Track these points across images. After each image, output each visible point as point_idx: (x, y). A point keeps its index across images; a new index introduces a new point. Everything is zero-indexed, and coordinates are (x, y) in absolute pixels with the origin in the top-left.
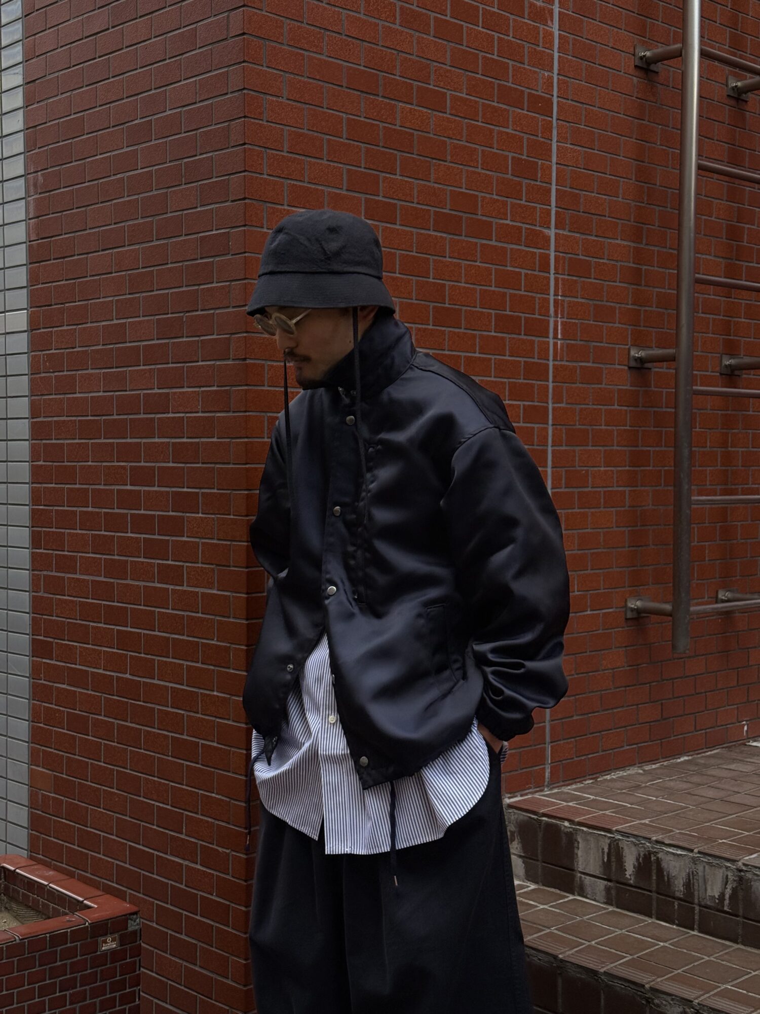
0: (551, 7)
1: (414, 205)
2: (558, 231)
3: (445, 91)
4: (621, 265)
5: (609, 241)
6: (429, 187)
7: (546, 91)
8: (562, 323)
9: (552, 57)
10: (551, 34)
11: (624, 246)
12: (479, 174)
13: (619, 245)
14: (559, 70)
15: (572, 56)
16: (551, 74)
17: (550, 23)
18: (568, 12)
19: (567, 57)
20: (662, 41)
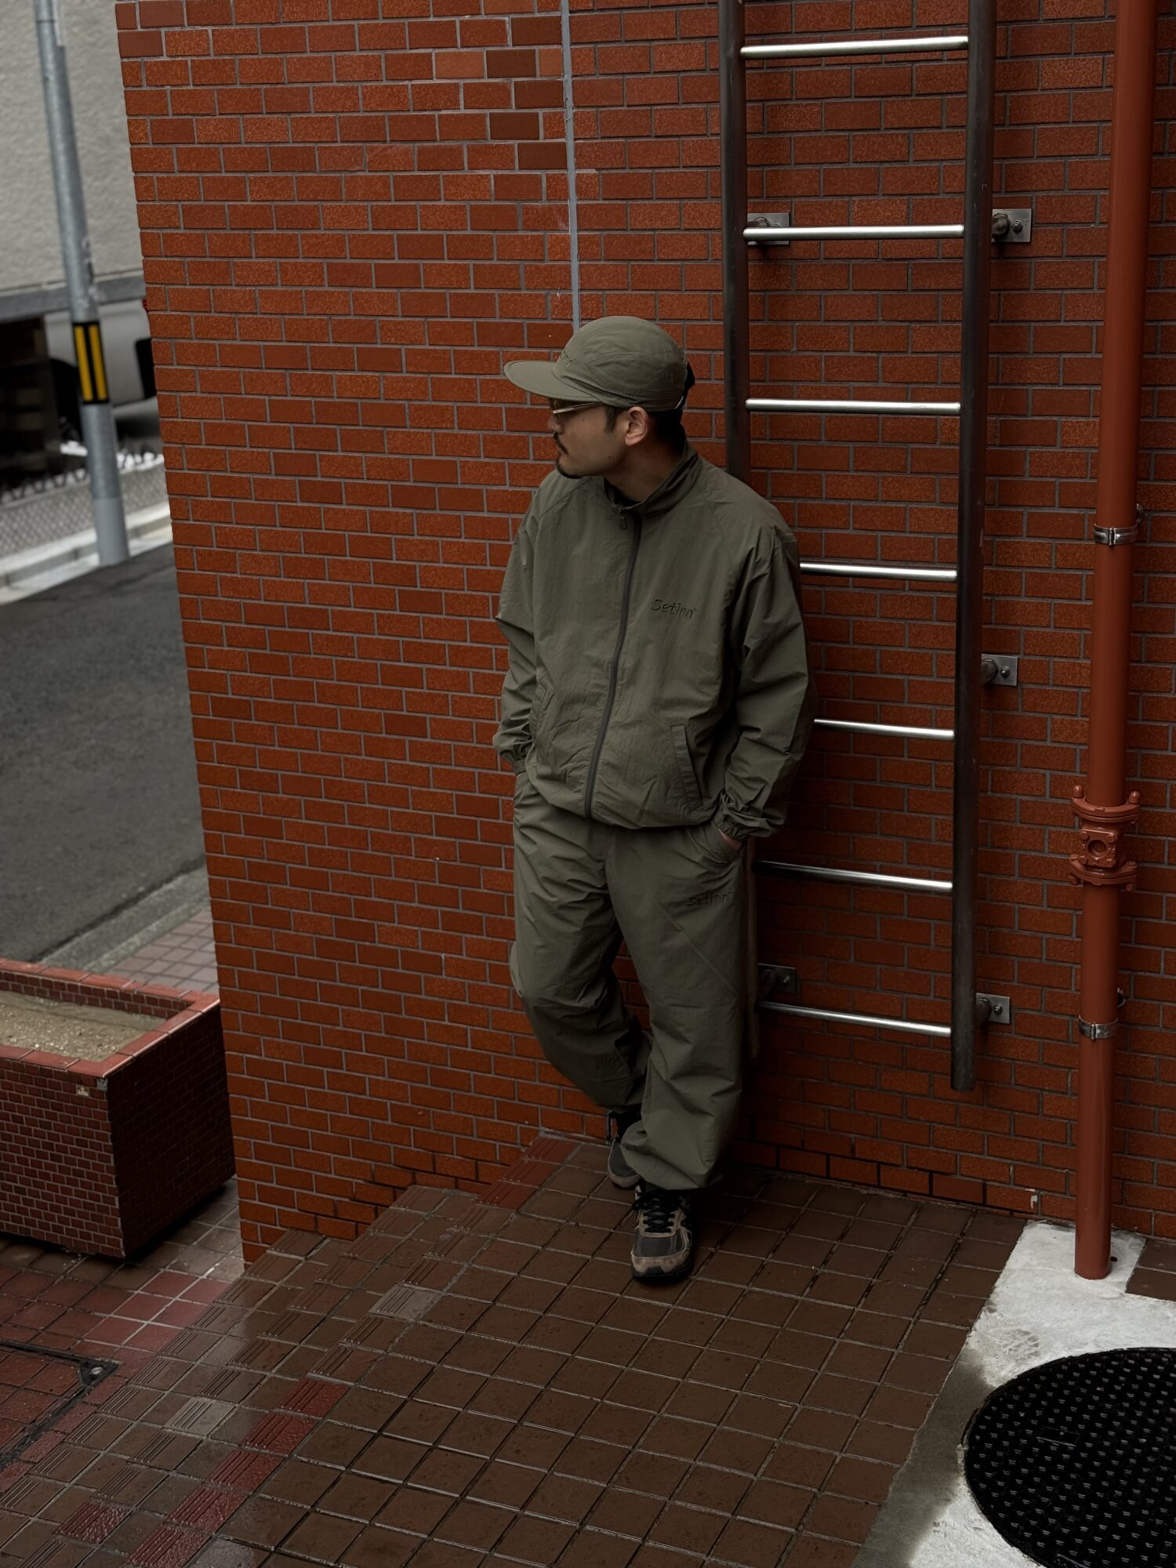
0: (563, 203)
1: (364, 482)
3: (399, 347)
6: (382, 459)
7: (559, 316)
9: (568, 270)
10: (566, 240)
12: (456, 436)
14: (581, 285)
15: (605, 260)
16: (567, 293)
17: (561, 225)
18: (595, 202)
19: (595, 263)
20: (799, 193)
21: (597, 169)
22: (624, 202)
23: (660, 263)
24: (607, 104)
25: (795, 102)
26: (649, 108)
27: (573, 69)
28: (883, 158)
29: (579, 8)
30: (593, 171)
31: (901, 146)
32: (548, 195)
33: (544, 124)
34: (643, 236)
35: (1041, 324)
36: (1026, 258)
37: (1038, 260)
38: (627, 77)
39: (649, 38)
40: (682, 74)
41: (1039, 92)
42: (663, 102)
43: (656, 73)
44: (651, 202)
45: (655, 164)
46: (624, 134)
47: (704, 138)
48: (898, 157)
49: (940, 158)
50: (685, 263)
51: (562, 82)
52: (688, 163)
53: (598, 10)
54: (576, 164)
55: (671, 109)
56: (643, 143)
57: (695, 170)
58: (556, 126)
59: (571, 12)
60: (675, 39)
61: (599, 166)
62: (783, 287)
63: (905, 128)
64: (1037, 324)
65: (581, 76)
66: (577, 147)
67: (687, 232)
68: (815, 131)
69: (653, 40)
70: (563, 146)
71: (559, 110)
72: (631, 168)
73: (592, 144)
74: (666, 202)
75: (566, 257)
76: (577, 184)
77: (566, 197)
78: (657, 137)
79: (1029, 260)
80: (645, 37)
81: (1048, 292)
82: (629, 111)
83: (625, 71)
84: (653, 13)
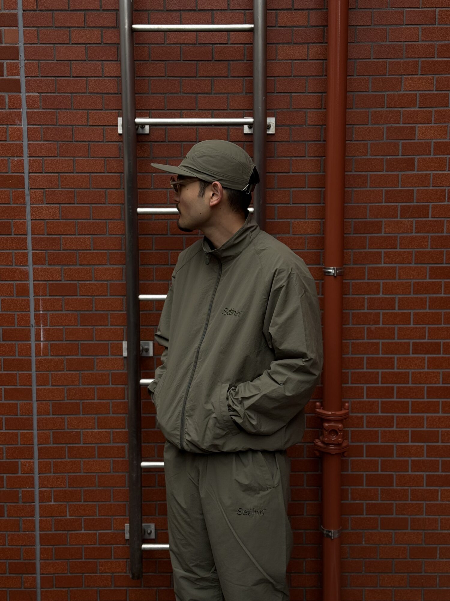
0: (19, 110)
2: (35, 267)
4: (110, 284)
5: (96, 267)
7: (16, 171)
8: (44, 330)
9: (21, 146)
10: (20, 130)
11: (114, 269)
13: (108, 269)
14: (30, 154)
15: (44, 141)
16: (21, 158)
17: (17, 122)
18: (38, 110)
19: (38, 142)
20: (154, 108)
21: (38, 93)
22: (55, 111)
23: (76, 143)
24: (45, 59)
25: (151, 62)
26: (69, 62)
27: (25, 40)
28: (198, 92)
29: (28, 9)
30: (37, 94)
31: (208, 85)
32: (9, 106)
33: (7, 68)
34: (66, 129)
35: (281, 174)
36: (273, 141)
37: (278, 143)
38: (56, 45)
39: (69, 26)
40: (88, 45)
41: (277, 61)
42: (77, 59)
43: (73, 44)
44: (71, 111)
45: (73, 91)
46: (54, 75)
47: (101, 79)
48: (206, 91)
49: (228, 92)
50: (91, 143)
51: (18, 47)
52: (92, 91)
53: (39, 10)
54: (26, 90)
55: (82, 63)
56: (66, 80)
57: (96, 95)
58: (15, 70)
59: (23, 11)
60: (84, 27)
61: (40, 91)
62: (146, 156)
63: (209, 77)
64: (278, 174)
65: (30, 44)
66: (27, 81)
67: (92, 127)
68: (162, 77)
69: (72, 27)
70: (18, 81)
71: (16, 61)
72: (58, 93)
73: (36, 80)
74: (79, 111)
75: (20, 139)
76: (27, 100)
77: (20, 107)
78: (73, 77)
79: (274, 143)
80: (66, 25)
81: (284, 158)
82: (57, 63)
83: (55, 42)
84: (71, 13)
